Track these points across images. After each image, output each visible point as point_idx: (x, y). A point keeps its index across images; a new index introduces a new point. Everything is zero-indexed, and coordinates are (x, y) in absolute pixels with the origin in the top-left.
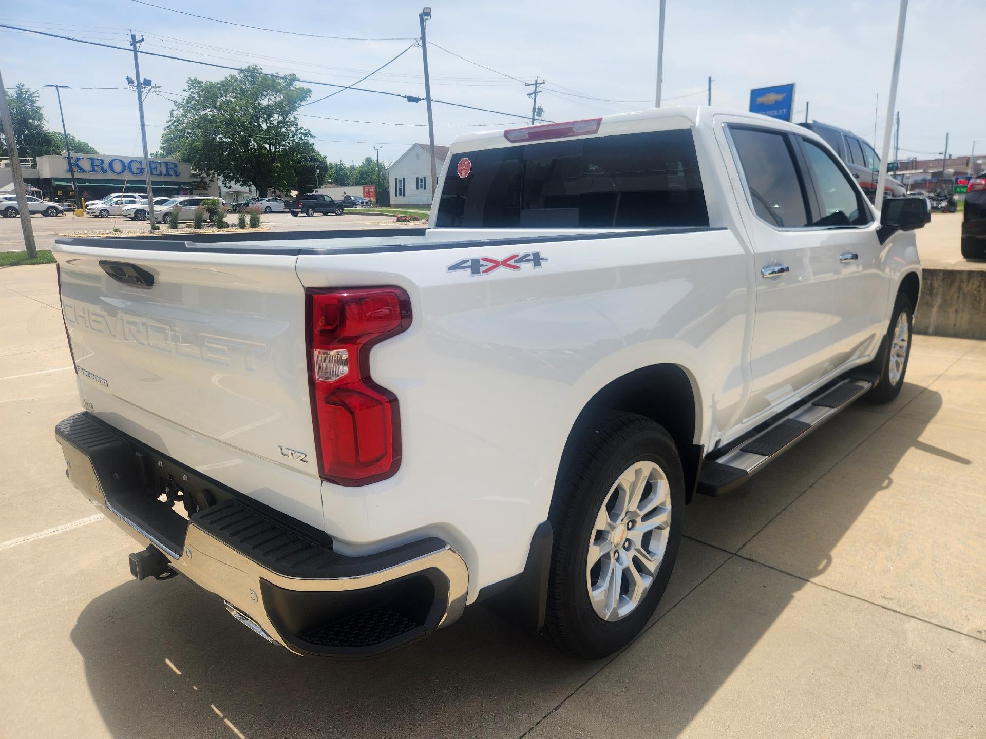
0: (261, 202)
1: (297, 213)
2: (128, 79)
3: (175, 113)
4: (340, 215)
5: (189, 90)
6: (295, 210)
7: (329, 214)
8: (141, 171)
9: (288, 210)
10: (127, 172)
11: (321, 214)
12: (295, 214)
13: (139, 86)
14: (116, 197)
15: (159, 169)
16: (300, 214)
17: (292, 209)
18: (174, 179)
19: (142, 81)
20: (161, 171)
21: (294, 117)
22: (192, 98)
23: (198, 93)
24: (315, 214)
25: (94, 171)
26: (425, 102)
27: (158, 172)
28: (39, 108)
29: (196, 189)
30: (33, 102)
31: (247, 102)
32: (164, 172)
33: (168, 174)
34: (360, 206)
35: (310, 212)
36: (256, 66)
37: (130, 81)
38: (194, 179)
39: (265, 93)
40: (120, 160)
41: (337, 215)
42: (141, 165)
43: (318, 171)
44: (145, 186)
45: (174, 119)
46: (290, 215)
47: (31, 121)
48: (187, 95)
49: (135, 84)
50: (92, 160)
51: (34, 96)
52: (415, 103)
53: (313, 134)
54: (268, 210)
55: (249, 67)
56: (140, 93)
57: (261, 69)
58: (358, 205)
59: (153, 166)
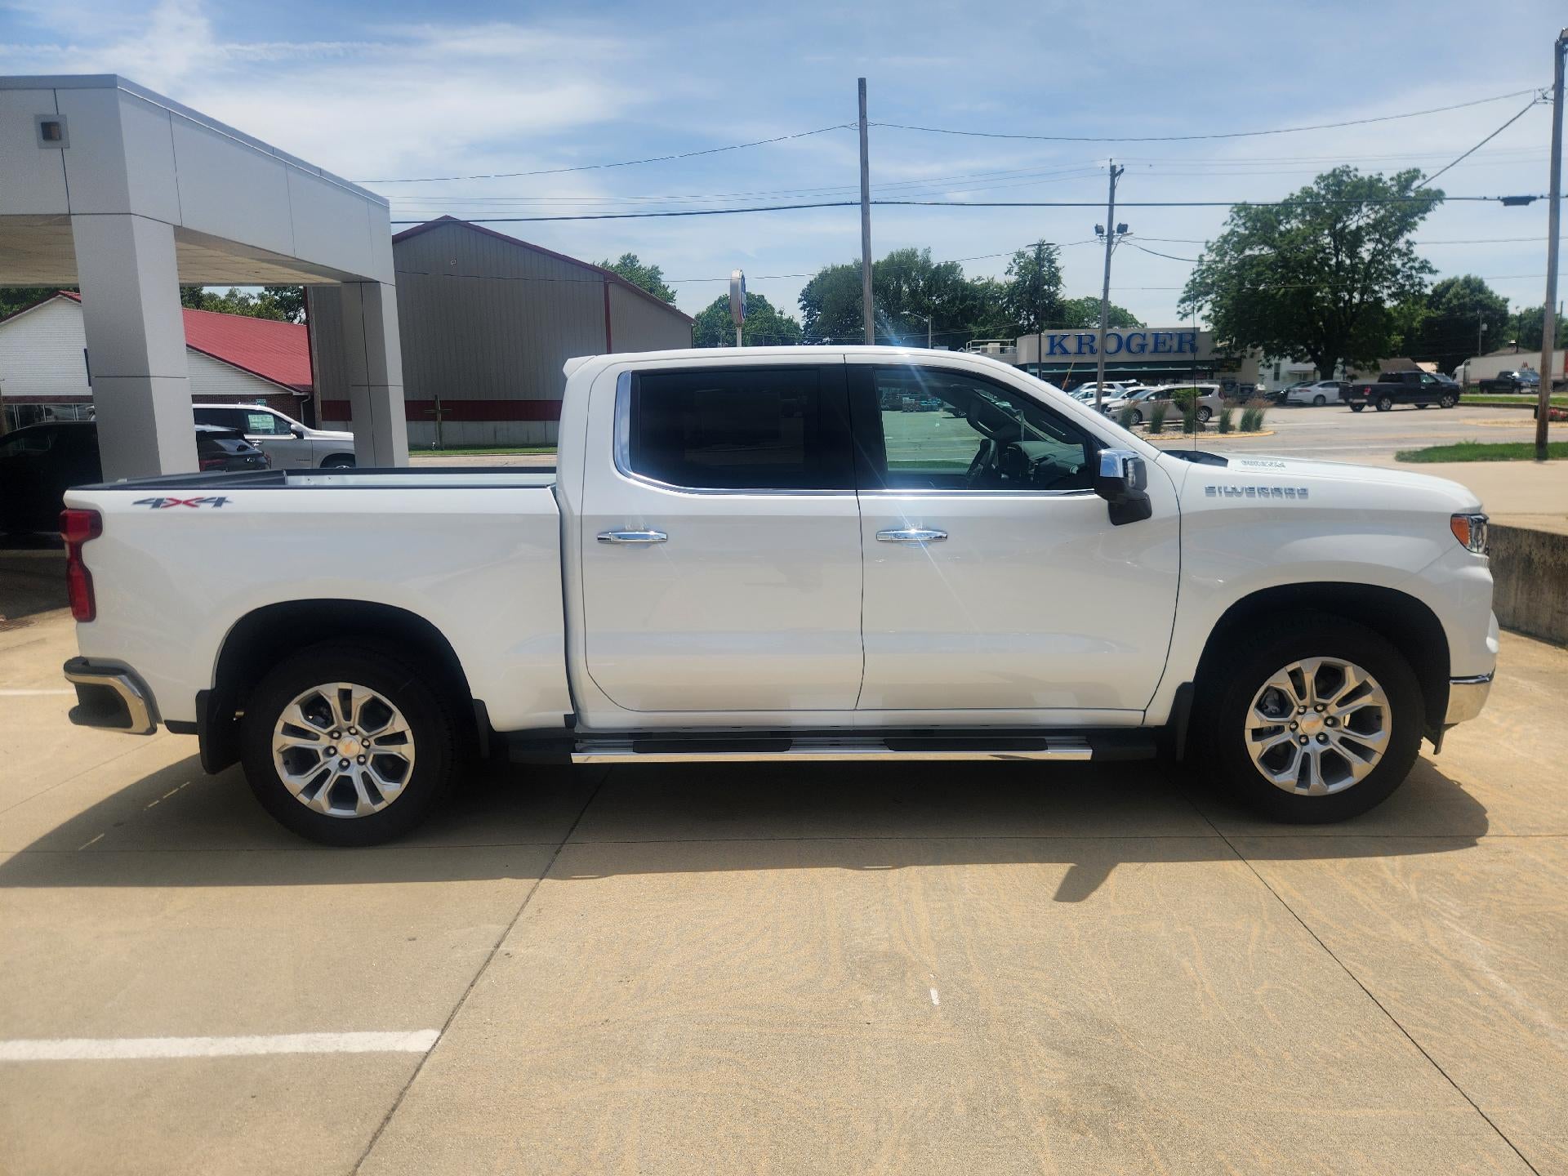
0: (1309, 388)
1: (1362, 406)
2: (1096, 227)
3: (1206, 258)
4: (1451, 407)
5: (1232, 221)
6: (1356, 401)
7: (1430, 406)
8: (1143, 347)
9: (1342, 401)
10: (1124, 349)
11: (1412, 406)
12: (1357, 408)
13: (1110, 236)
14: (1089, 387)
15: (1168, 343)
16: (1366, 408)
17: (1351, 400)
18: (1189, 357)
19: (1115, 228)
20: (1171, 347)
21: (1408, 242)
22: (1233, 233)
23: (1244, 224)
24: (1394, 407)
25: (1080, 352)
26: (1548, 202)
27: (1167, 348)
28: (1057, 269)
29: (1218, 371)
30: (1052, 262)
31: (1315, 229)
32: (1175, 346)
33: (1180, 350)
34: (1529, 390)
35: (1385, 404)
36: (1348, 167)
37: (1099, 230)
38: (1218, 356)
39: (1354, 210)
40: (1117, 335)
41: (1443, 407)
42: (1144, 339)
43: (1485, 327)
44: (1094, 370)
45: (1204, 268)
46: (1348, 409)
47: (1046, 287)
48: (1226, 230)
49: (1106, 233)
50: (1080, 337)
51: (1054, 253)
52: (1524, 206)
53: (1434, 268)
54: (1319, 401)
55: (1334, 170)
56: (1110, 244)
57: (1356, 170)
58: (1525, 387)
59: (1161, 339)
